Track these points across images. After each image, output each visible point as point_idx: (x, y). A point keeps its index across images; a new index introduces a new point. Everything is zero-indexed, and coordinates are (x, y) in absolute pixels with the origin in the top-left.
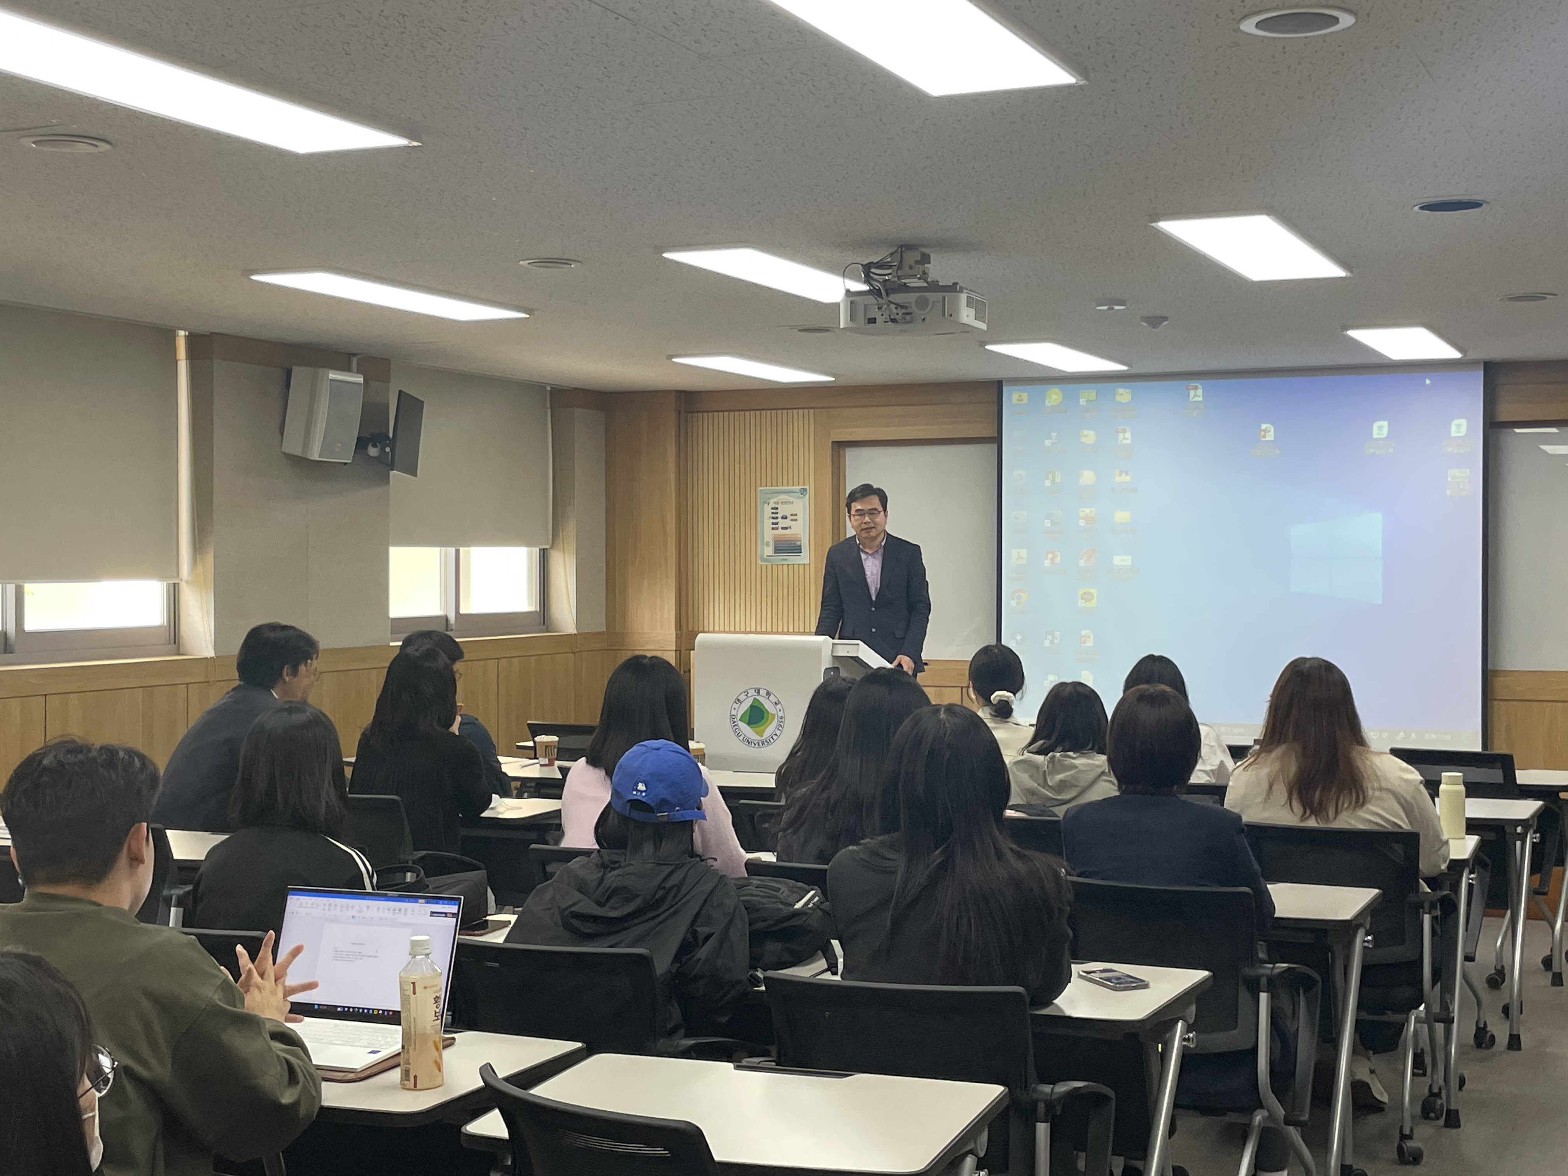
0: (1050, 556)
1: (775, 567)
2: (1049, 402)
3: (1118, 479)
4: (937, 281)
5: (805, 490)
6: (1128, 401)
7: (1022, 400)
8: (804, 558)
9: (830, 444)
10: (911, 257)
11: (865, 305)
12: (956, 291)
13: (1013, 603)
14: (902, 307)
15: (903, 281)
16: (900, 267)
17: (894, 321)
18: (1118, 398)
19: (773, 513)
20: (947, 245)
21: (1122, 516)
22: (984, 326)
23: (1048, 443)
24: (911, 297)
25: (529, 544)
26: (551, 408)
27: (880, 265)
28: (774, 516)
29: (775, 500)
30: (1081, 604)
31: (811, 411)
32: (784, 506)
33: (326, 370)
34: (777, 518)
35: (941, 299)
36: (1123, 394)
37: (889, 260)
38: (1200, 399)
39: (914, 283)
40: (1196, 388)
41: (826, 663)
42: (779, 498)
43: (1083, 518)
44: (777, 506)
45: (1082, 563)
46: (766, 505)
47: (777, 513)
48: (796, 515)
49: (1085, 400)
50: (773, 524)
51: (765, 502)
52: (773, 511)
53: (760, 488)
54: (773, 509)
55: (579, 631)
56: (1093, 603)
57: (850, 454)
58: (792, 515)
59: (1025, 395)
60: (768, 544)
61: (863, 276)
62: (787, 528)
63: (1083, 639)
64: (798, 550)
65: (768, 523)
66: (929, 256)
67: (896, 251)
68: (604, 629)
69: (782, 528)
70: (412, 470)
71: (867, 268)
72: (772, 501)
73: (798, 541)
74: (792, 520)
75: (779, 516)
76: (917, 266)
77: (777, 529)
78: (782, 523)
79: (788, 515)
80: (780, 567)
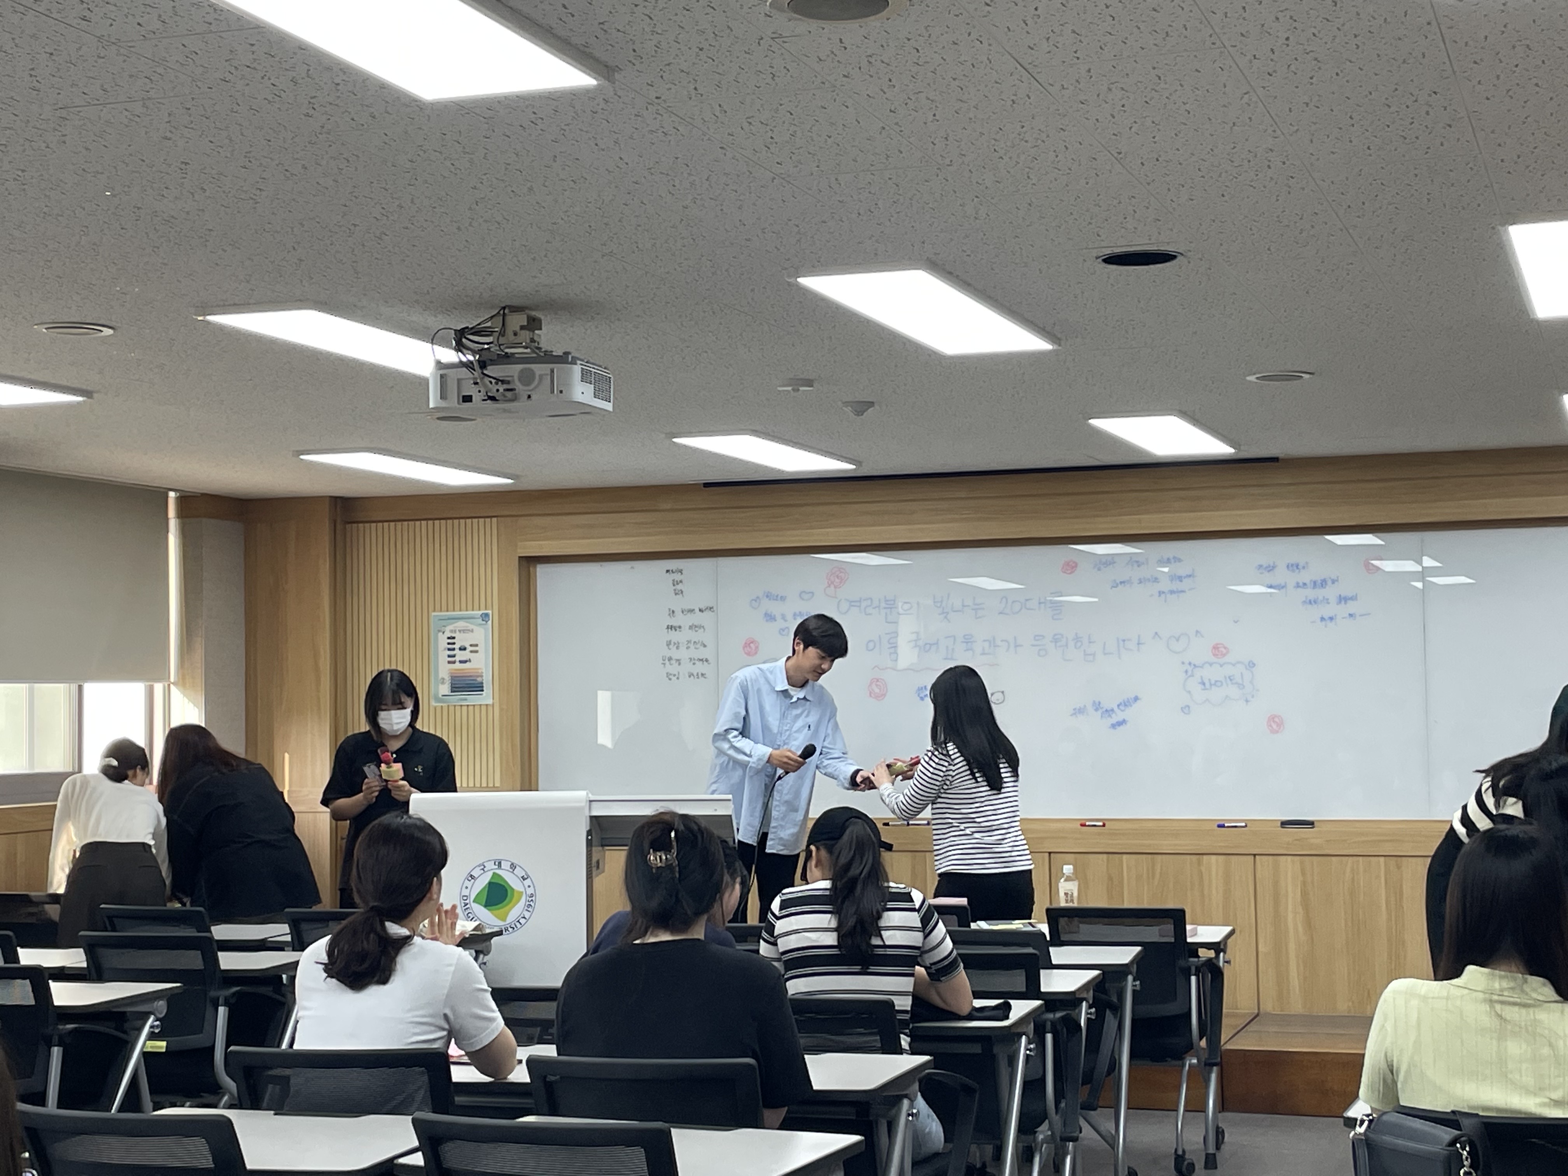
1: (452, 708)
5: (487, 615)
8: (486, 697)
9: (517, 560)
10: (516, 321)
15: (507, 350)
17: (493, 398)
19: (449, 644)
28: (450, 646)
31: (494, 520)
32: (462, 634)
34: (454, 649)
35: (549, 371)
42: (456, 625)
44: (453, 635)
46: (440, 634)
47: (454, 644)
48: (477, 645)
50: (449, 656)
51: (439, 631)
52: (450, 641)
53: (434, 614)
54: (449, 638)
57: (542, 571)
58: (471, 645)
60: (443, 681)
62: (465, 662)
64: (479, 688)
65: (443, 655)
69: (461, 662)
71: (460, 333)
72: (448, 629)
73: (478, 676)
74: (471, 652)
75: (457, 646)
76: (523, 332)
77: (454, 662)
78: (460, 655)
79: (467, 646)
80: (458, 708)
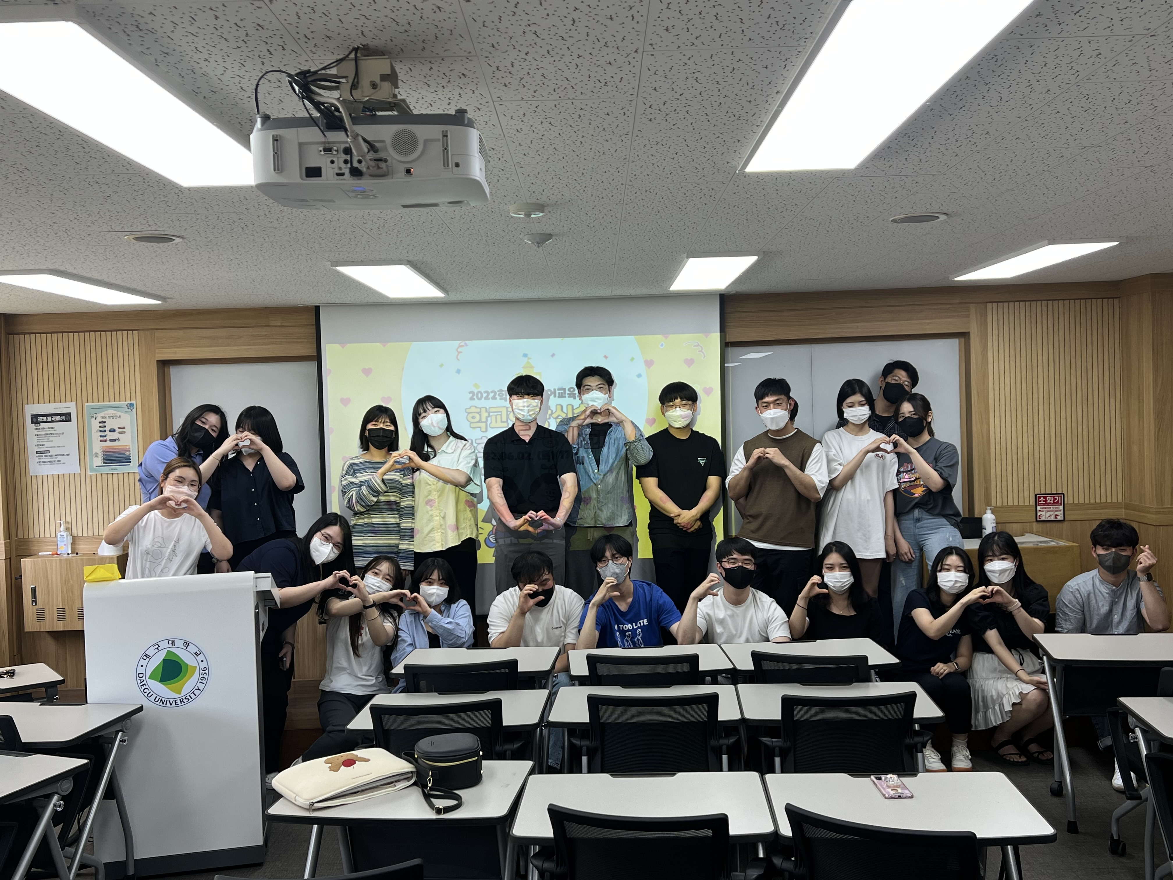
1: (104, 476)
5: (132, 405)
9: (155, 362)
28: (101, 429)
29: (102, 414)
31: (136, 332)
32: (112, 419)
34: (105, 431)
42: (106, 412)
44: (104, 420)
46: (94, 419)
47: (105, 427)
48: (124, 428)
50: (101, 436)
51: (92, 417)
52: (101, 425)
53: (86, 404)
57: (175, 371)
58: (119, 428)
60: (96, 456)
62: (115, 440)
64: (127, 460)
65: (96, 436)
69: (111, 440)
72: (100, 415)
73: (126, 451)
74: (120, 433)
75: (107, 429)
77: (106, 441)
78: (110, 436)
79: (116, 429)
80: (110, 476)
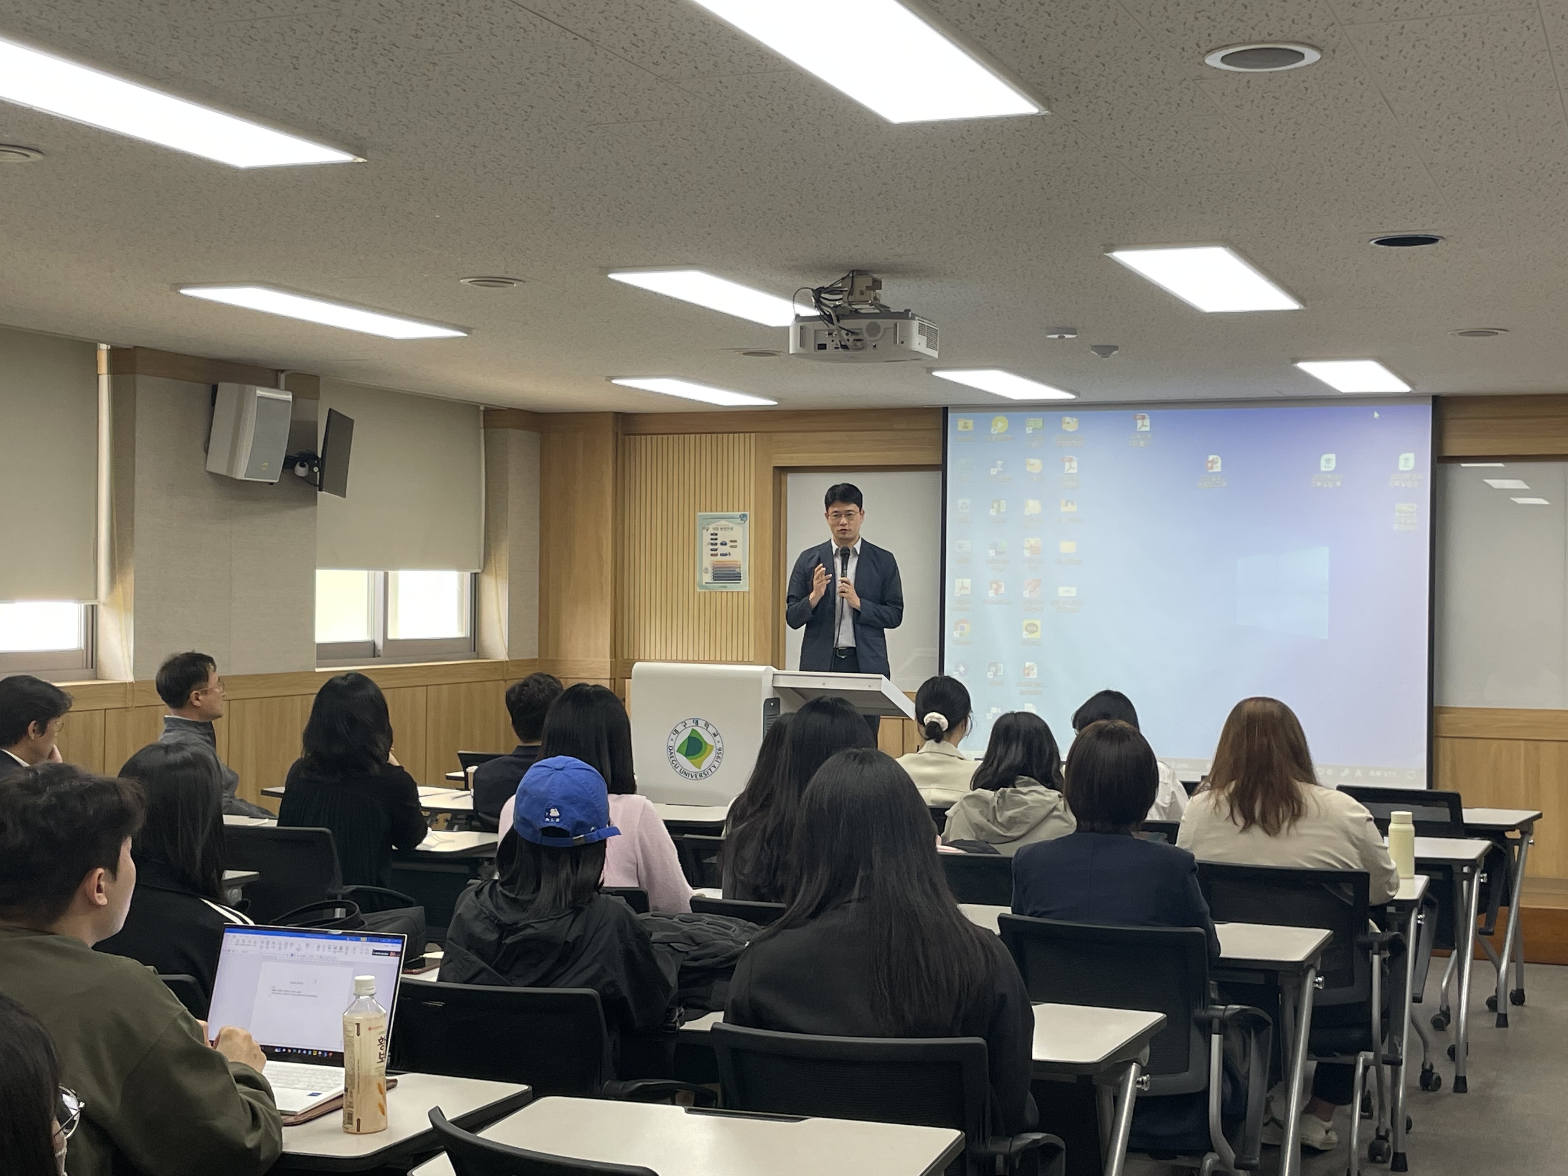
0: (995, 586)
1: (713, 594)
2: (995, 430)
3: (1064, 509)
4: (889, 308)
5: (744, 515)
6: (1074, 430)
7: (967, 427)
8: (744, 585)
9: (772, 469)
10: (862, 283)
11: (815, 331)
12: (907, 318)
13: (956, 634)
14: (853, 333)
15: (854, 307)
16: (851, 293)
17: (845, 347)
18: (1064, 427)
19: (712, 539)
20: (897, 271)
21: (1067, 547)
22: (935, 354)
23: (994, 471)
24: (864, 323)
25: (460, 567)
26: (485, 428)
27: (831, 290)
28: (713, 542)
30: (1025, 635)
31: (753, 435)
32: (723, 532)
33: (253, 387)
34: (716, 544)
35: (892, 326)
36: (1070, 423)
37: (840, 285)
38: (1148, 429)
39: (865, 308)
40: (1143, 418)
41: (767, 694)
42: (718, 523)
43: (1027, 548)
44: (716, 532)
45: (1026, 594)
46: (705, 531)
47: (716, 539)
48: (736, 541)
49: (1031, 428)
50: (712, 550)
51: (704, 528)
52: (713, 537)
53: (699, 514)
54: (712, 535)
55: (512, 658)
56: (1037, 635)
57: (791, 479)
58: (731, 541)
59: (970, 423)
60: (706, 570)
61: (813, 300)
62: (725, 555)
63: (1027, 671)
64: (737, 577)
65: (707, 549)
66: (881, 282)
67: (848, 275)
68: (537, 657)
69: (722, 555)
70: (340, 490)
71: (818, 293)
72: (711, 527)
73: (737, 568)
74: (731, 547)
75: (718, 542)
76: (868, 292)
77: (716, 555)
78: (722, 549)
79: (728, 542)
80: (719, 594)
